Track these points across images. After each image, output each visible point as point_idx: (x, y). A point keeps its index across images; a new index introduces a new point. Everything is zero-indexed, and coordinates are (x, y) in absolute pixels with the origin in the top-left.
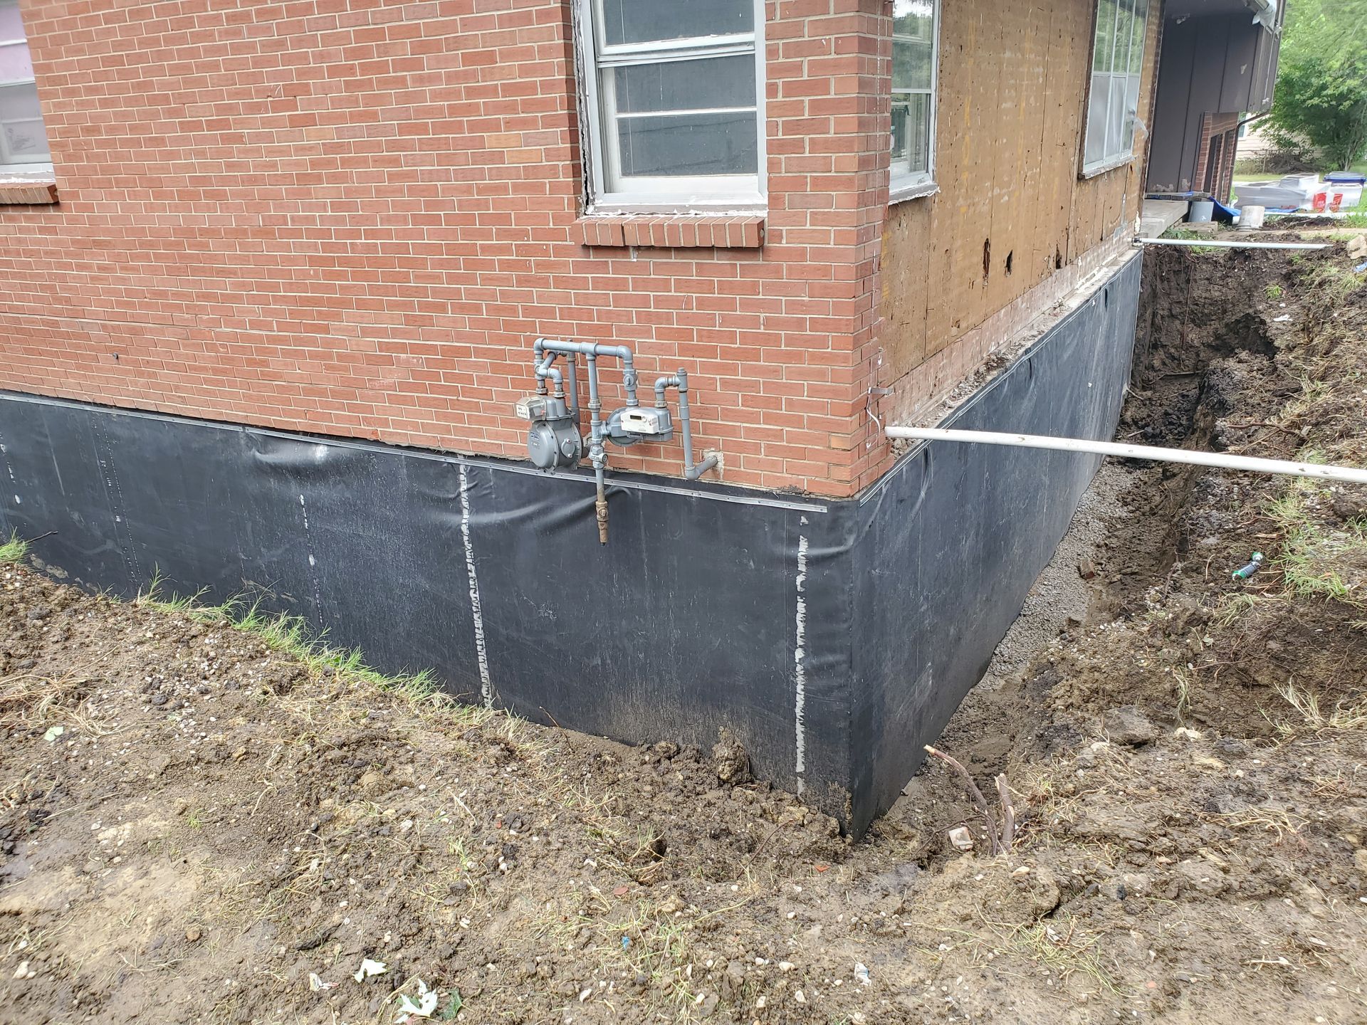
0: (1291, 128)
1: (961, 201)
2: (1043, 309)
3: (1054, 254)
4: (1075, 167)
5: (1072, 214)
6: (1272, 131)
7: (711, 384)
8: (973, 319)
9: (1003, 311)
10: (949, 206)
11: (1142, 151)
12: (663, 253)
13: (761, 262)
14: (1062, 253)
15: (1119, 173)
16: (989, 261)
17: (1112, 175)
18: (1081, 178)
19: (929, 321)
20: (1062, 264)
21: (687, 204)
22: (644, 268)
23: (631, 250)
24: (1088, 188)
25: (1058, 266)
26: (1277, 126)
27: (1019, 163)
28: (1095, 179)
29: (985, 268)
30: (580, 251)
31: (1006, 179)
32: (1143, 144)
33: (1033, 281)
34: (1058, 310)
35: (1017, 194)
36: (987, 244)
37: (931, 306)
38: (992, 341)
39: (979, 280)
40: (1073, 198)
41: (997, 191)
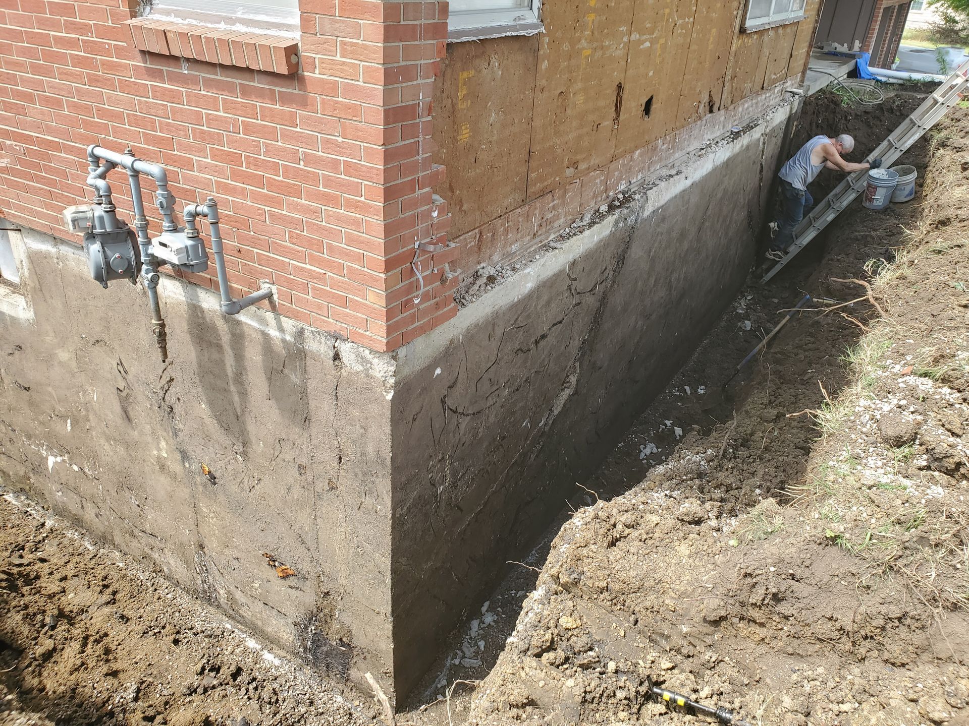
0: (956, 8)
1: (584, 43)
2: (688, 150)
3: (706, 99)
4: (738, 21)
5: (731, 64)
6: (942, 9)
7: (260, 214)
8: (595, 161)
9: (637, 152)
10: (566, 47)
11: (814, 13)
12: (210, 68)
13: (296, 92)
14: (716, 99)
15: (788, 30)
16: (621, 104)
17: (780, 31)
18: (743, 31)
19: (533, 164)
20: (715, 108)
21: (234, 16)
22: (195, 81)
23: (182, 60)
24: (751, 41)
25: (711, 111)
26: (946, 5)
27: (667, 11)
28: (761, 33)
29: (616, 110)
30: (139, 55)
31: (648, 25)
32: (817, 6)
33: (678, 124)
34: (703, 152)
35: (662, 41)
36: (620, 87)
37: (536, 148)
38: (621, 179)
39: (607, 123)
40: (734, 48)
41: (635, 36)
